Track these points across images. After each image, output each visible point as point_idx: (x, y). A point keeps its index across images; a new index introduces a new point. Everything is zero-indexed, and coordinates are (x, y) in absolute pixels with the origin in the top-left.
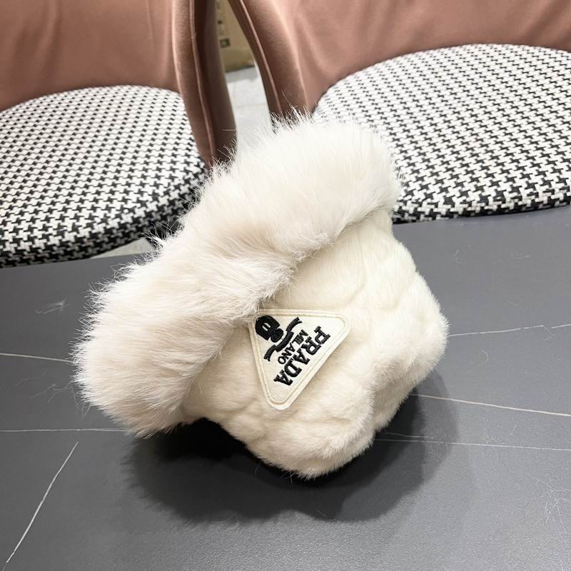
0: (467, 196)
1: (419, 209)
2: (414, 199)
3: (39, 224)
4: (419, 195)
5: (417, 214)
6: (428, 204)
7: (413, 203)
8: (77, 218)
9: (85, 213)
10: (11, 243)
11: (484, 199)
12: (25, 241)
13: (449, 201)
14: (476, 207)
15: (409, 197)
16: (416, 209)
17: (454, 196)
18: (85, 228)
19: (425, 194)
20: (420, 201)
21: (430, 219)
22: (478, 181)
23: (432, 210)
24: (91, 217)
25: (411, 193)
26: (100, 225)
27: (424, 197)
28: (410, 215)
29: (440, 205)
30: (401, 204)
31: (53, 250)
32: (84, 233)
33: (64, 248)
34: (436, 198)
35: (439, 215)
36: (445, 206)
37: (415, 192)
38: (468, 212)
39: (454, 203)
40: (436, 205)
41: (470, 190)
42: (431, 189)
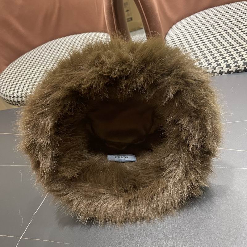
0: (237, 63)
1: (214, 71)
4: (214, 65)
5: (213, 73)
6: (219, 68)
7: (211, 68)
11: (246, 64)
13: (228, 66)
14: (242, 68)
15: (210, 66)
17: (231, 63)
20: (215, 67)
21: (220, 75)
22: (242, 56)
23: (220, 71)
25: (210, 64)
27: (216, 65)
28: (210, 74)
29: (224, 68)
30: (206, 69)
34: (222, 65)
35: (224, 73)
36: (227, 68)
37: (212, 64)
38: (238, 70)
39: (231, 67)
40: (222, 68)
41: (238, 60)
42: (220, 61)
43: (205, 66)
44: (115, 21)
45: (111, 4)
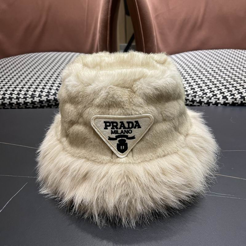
0: (234, 96)
1: (210, 101)
2: (207, 96)
3: (23, 93)
4: (210, 95)
5: (208, 103)
6: (215, 98)
7: (206, 98)
8: (42, 92)
9: (46, 90)
10: (8, 99)
11: (243, 98)
12: (15, 99)
13: (225, 97)
14: (239, 101)
15: (205, 95)
16: (208, 101)
17: (228, 95)
18: (45, 96)
20: (210, 97)
21: (215, 105)
23: (216, 101)
24: (48, 92)
25: (206, 94)
26: (52, 96)
27: (212, 96)
28: (205, 104)
30: (201, 98)
31: (27, 105)
32: (44, 98)
33: (33, 105)
34: (218, 96)
35: (220, 104)
36: (223, 100)
37: (207, 93)
38: (234, 103)
39: (228, 99)
40: (219, 99)
41: (235, 93)
42: (216, 92)
43: (200, 95)
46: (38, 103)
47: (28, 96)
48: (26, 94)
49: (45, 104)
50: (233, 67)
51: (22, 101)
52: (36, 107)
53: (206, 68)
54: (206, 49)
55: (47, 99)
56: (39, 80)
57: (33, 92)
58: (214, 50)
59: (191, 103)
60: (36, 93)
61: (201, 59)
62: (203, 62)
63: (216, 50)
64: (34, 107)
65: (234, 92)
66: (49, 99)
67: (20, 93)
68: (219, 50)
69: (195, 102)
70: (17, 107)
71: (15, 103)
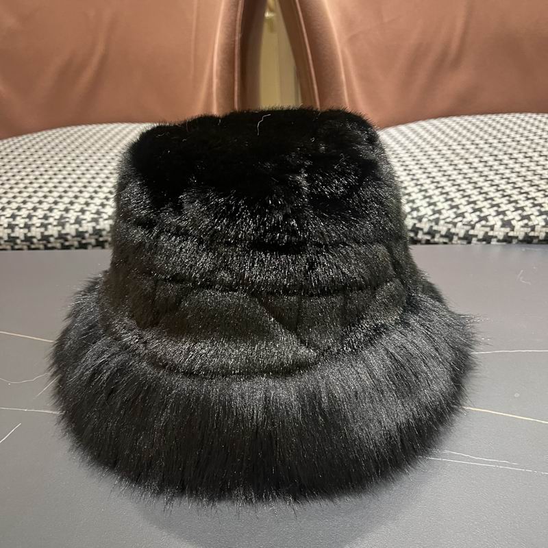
0: (530, 220)
1: (471, 232)
2: (465, 220)
3: (40, 213)
5: (468, 238)
6: (483, 226)
7: (464, 225)
8: (83, 211)
9: (93, 208)
12: (21, 228)
13: (507, 224)
14: (541, 232)
15: (460, 219)
16: (468, 231)
17: (514, 219)
18: (89, 222)
19: (479, 216)
20: (472, 223)
21: (484, 243)
23: (487, 233)
24: (98, 213)
25: (462, 215)
26: (106, 222)
27: (477, 219)
28: (460, 238)
29: (497, 227)
30: (450, 226)
31: (49, 242)
32: (87, 227)
33: (62, 241)
34: (492, 221)
35: (495, 240)
36: (503, 229)
37: (466, 215)
38: (531, 237)
39: (514, 227)
40: (492, 228)
41: (532, 214)
42: (486, 212)
43: (449, 217)
44: (236, 83)
45: (234, 41)
46: (73, 237)
47: (51, 220)
48: (46, 217)
49: (89, 241)
50: (530, 154)
51: (36, 232)
52: (68, 248)
53: (467, 156)
54: (470, 114)
55: (94, 228)
56: (80, 184)
57: (64, 213)
58: (489, 116)
59: (428, 237)
60: (69, 215)
61: (456, 136)
62: (460, 141)
63: (494, 117)
64: (64, 247)
65: (528, 211)
66: (98, 227)
67: (34, 214)
68: (500, 115)
69: (437, 236)
70: (25, 247)
71: (22, 237)
